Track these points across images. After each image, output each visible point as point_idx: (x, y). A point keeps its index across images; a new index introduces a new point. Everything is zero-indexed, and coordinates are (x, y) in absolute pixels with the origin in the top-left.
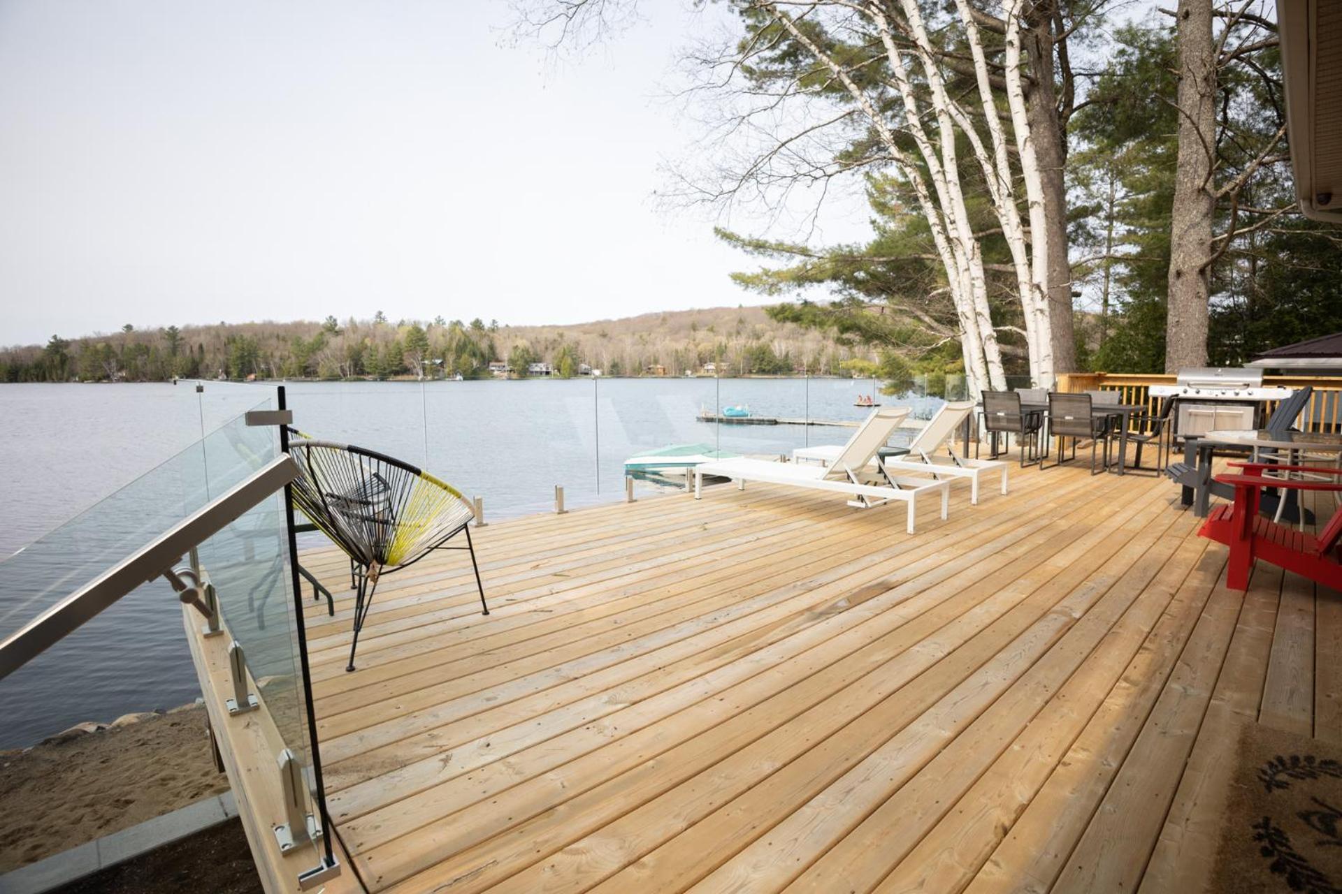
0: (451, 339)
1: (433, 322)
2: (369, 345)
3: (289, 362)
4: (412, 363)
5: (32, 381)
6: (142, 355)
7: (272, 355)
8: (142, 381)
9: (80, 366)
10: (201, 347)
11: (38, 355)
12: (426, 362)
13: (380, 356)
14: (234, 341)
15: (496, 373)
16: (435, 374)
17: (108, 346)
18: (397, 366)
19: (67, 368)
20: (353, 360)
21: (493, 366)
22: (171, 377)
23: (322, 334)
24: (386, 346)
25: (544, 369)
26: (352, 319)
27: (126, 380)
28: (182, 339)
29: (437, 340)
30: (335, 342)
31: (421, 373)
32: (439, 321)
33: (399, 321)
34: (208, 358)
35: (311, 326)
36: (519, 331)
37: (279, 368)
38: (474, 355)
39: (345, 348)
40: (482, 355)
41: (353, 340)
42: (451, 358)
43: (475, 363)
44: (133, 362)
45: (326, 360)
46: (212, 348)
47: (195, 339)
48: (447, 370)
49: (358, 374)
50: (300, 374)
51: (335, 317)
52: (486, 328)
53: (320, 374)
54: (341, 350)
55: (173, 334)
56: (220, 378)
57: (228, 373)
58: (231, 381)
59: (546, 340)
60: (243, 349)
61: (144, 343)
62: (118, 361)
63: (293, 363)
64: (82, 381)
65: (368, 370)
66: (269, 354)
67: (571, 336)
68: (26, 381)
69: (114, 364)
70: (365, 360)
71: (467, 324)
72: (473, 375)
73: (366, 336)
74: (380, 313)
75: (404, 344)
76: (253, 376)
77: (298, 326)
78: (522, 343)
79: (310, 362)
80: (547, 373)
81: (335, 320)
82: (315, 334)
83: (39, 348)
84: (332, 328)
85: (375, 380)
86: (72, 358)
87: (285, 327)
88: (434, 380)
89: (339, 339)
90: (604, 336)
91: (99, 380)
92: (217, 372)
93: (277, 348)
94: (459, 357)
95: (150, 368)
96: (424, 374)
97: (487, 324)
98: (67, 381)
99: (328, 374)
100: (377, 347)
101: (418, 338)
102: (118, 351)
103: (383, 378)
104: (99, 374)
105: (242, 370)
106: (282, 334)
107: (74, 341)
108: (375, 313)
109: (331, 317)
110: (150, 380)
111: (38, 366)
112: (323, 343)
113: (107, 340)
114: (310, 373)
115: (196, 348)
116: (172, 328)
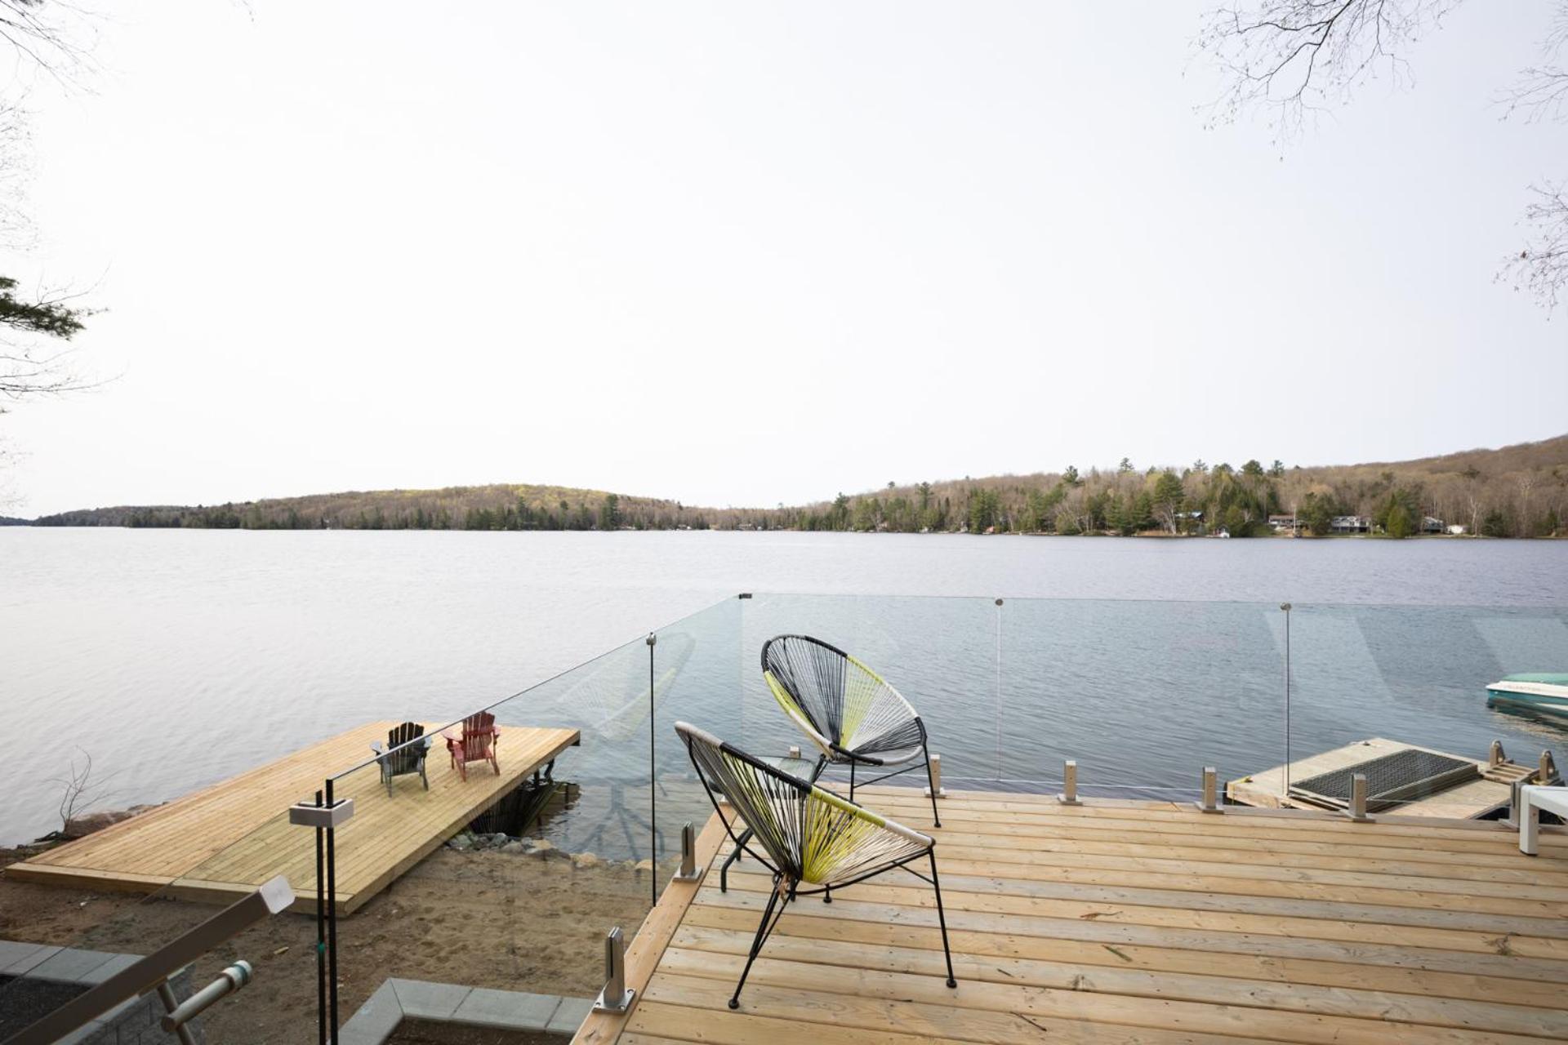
0: (1215, 487)
1: (1192, 467)
2: (1112, 496)
3: (1026, 515)
4: (1163, 516)
5: (823, 530)
6: (900, 508)
7: (1010, 508)
8: (899, 532)
9: (856, 518)
10: (947, 500)
11: (829, 508)
12: (1181, 515)
13: (1124, 509)
14: (976, 495)
15: (1278, 529)
16: (1193, 529)
17: (876, 501)
18: (1144, 519)
19: (846, 520)
20: (1093, 513)
21: (1273, 521)
22: (921, 529)
23: (1060, 485)
24: (1132, 497)
25: (1357, 525)
26: (1094, 468)
27: (887, 530)
28: (932, 493)
29: (1196, 489)
30: (1074, 494)
31: (1173, 528)
32: (1199, 466)
33: (1147, 468)
34: (953, 511)
35: (1050, 478)
36: (1316, 474)
37: (1016, 521)
38: (1247, 506)
39: (1085, 499)
40: (1259, 506)
41: (1094, 491)
42: (1213, 510)
43: (1247, 517)
44: (893, 514)
45: (1063, 513)
46: (956, 501)
47: (943, 493)
48: (1207, 525)
49: (1098, 528)
50: (1037, 528)
51: (1075, 467)
52: (1265, 471)
53: (1057, 528)
54: (1081, 502)
55: (925, 490)
56: (962, 530)
57: (969, 526)
58: (972, 533)
59: (1362, 483)
60: (983, 502)
61: (901, 498)
62: (882, 514)
63: (1030, 516)
64: (856, 530)
65: (1111, 524)
66: (1007, 507)
67: (1404, 479)
68: (819, 530)
69: (879, 516)
70: (1107, 514)
71: (1237, 467)
72: (1243, 532)
73: (1109, 487)
74: (1126, 460)
75: (1153, 494)
76: (991, 529)
77: (1037, 478)
78: (1318, 489)
79: (1048, 515)
80: (1363, 530)
81: (1075, 470)
82: (1053, 485)
83: (829, 503)
84: (1072, 479)
85: (1117, 535)
86: (851, 511)
87: (1025, 479)
88: (1189, 536)
89: (1079, 490)
90: (1472, 474)
91: (867, 530)
92: (960, 524)
93: (1015, 501)
94: (1224, 508)
95: (906, 520)
96: (1178, 530)
97: (1267, 466)
98: (846, 530)
99: (1065, 528)
100: (1121, 498)
101: (1171, 486)
102: (883, 505)
103: (1128, 532)
104: (868, 525)
105: (981, 523)
106: (1021, 486)
107: (853, 497)
108: (1120, 461)
109: (1071, 467)
110: (905, 531)
111: (828, 518)
112: (1061, 495)
113: (875, 495)
114: (1046, 526)
115: (943, 502)
116: (925, 484)
